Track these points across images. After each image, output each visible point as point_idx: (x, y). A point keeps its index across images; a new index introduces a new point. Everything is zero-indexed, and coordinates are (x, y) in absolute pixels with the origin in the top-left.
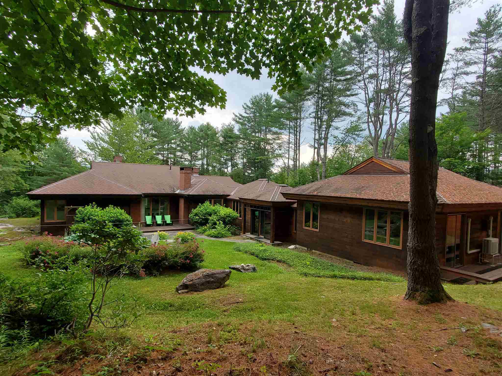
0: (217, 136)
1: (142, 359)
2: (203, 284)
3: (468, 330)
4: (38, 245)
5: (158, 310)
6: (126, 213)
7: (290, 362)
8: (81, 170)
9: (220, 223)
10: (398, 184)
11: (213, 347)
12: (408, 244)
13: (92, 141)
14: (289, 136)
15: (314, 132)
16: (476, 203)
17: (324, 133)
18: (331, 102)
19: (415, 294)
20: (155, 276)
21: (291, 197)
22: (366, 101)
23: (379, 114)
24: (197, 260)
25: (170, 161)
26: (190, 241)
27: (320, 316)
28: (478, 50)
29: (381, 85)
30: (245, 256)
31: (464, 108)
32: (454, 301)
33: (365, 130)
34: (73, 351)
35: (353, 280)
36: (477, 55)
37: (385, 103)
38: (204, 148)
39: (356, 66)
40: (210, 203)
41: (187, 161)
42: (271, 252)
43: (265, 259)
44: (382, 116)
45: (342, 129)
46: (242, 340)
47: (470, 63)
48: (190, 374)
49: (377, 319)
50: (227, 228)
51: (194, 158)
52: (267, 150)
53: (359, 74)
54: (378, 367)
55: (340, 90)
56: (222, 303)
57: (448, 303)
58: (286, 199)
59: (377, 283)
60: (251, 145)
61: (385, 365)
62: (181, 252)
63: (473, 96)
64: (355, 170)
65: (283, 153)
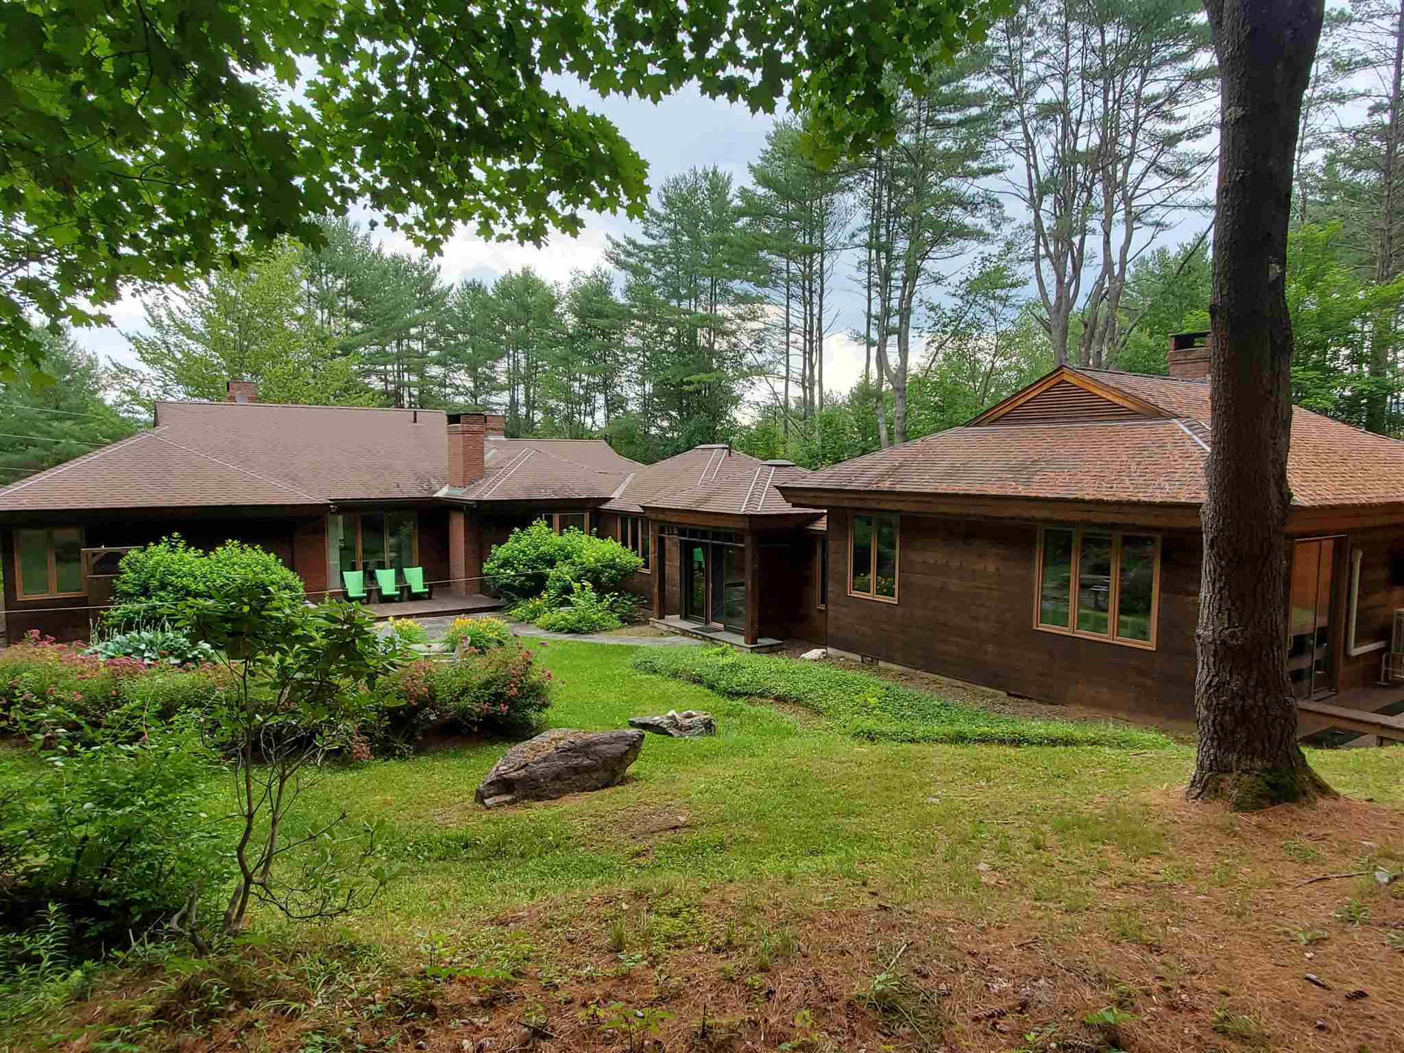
0: (557, 310)
1: (420, 1009)
2: (558, 777)
3: (1396, 878)
4: (16, 672)
5: (428, 859)
6: (283, 564)
7: (881, 996)
8: (120, 431)
9: (583, 587)
10: (1145, 448)
11: (633, 960)
12: (1200, 631)
13: (152, 333)
14: (788, 307)
15: (865, 292)
16: (1382, 500)
17: (898, 293)
18: (919, 194)
19: (1222, 780)
20: (400, 756)
21: (805, 498)
22: (1031, 189)
23: (1071, 233)
24: (530, 705)
25: (406, 394)
26: (493, 645)
27: (939, 856)
28: (1375, 20)
29: (1076, 138)
30: (673, 686)
31: (1330, 208)
32: (1338, 794)
33: (1025, 283)
34: (205, 992)
35: (1018, 746)
36: (1374, 38)
37: (1090, 196)
38: (516, 350)
39: (997, 78)
40: (550, 525)
41: (462, 394)
42: (756, 672)
43: (738, 695)
44: (1079, 237)
45: (955, 280)
46: (718, 938)
47: (1349, 64)
48: (577, 1044)
49: (1114, 858)
50: (606, 603)
51: (484, 384)
52: (719, 355)
53: (1007, 103)
54: (1149, 995)
55: (947, 155)
56: (625, 831)
57: (1323, 804)
58: (794, 505)
59: (1092, 752)
60: (668, 338)
61: (1167, 989)
62: (477, 679)
63: (1358, 169)
64: (1007, 410)
65: (771, 363)
